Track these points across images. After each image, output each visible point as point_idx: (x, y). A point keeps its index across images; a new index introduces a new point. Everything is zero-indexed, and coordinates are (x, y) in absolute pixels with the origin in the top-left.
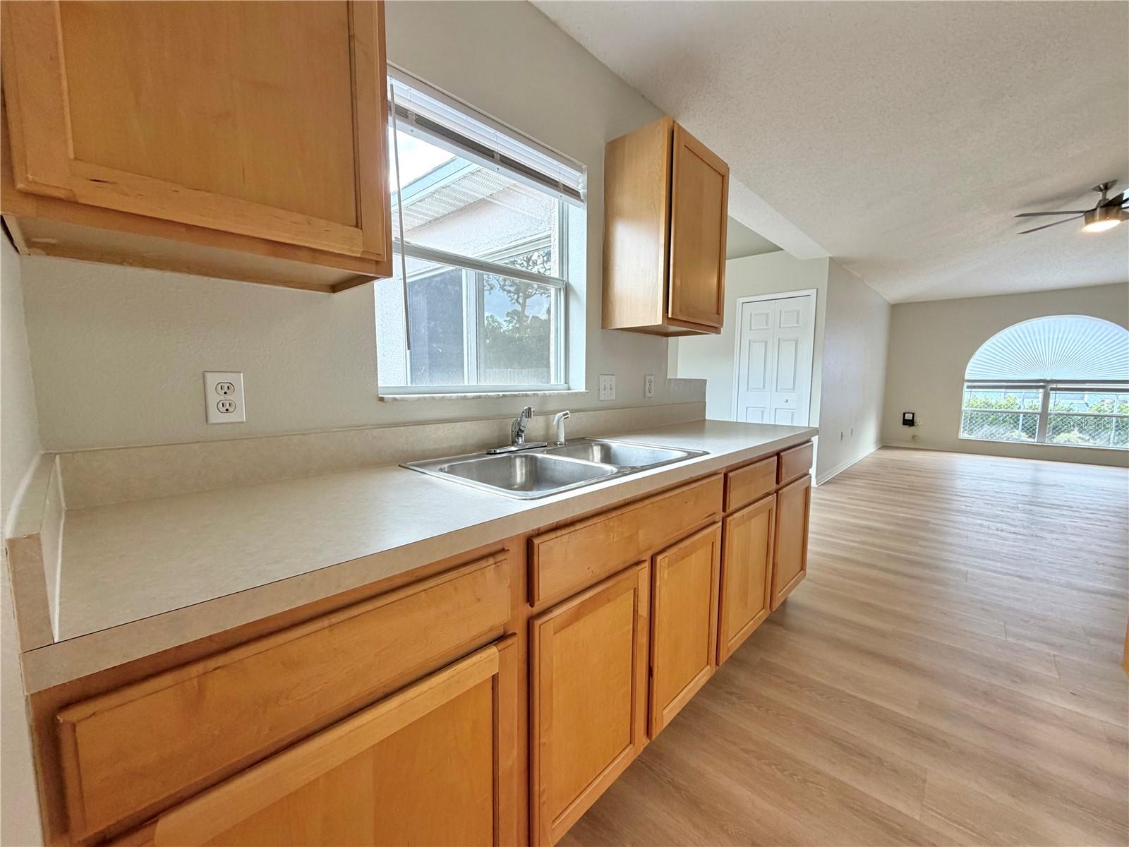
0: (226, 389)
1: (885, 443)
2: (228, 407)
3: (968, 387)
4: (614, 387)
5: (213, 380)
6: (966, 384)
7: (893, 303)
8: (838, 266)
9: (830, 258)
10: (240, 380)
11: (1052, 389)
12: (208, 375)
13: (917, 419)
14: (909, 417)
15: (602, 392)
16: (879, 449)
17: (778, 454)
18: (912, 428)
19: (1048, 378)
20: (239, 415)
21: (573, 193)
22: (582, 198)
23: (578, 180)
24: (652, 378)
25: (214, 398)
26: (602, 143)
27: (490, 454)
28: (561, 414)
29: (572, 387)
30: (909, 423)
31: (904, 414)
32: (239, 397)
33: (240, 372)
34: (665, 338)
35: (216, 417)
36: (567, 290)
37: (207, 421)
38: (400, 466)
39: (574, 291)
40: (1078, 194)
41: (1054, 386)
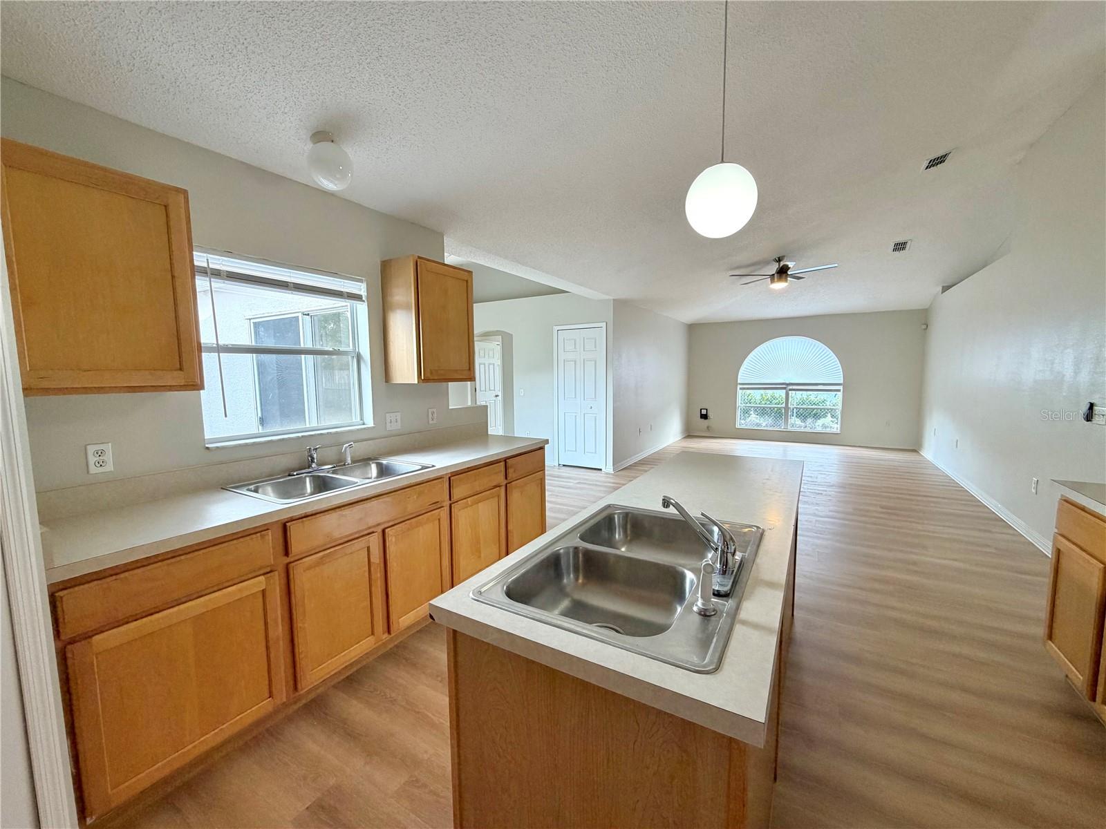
0: (100, 454)
1: (689, 434)
2: (101, 463)
3: (741, 389)
4: (399, 420)
5: (91, 450)
6: (739, 387)
7: (689, 323)
8: (620, 305)
9: (614, 300)
10: (108, 448)
11: (791, 390)
12: (88, 447)
13: (710, 414)
14: (704, 412)
15: (388, 425)
16: (684, 438)
17: (505, 460)
18: (706, 421)
19: (788, 382)
20: (109, 467)
21: (358, 297)
22: (364, 299)
23: (361, 288)
24: (435, 410)
25: (92, 460)
26: (379, 263)
27: (289, 475)
28: (347, 445)
29: (366, 422)
30: (704, 417)
31: (701, 410)
32: (109, 457)
33: (108, 443)
34: (444, 384)
35: (93, 469)
36: (359, 358)
37: (88, 472)
38: (222, 488)
39: (363, 359)
40: (766, 263)
41: (791, 387)
